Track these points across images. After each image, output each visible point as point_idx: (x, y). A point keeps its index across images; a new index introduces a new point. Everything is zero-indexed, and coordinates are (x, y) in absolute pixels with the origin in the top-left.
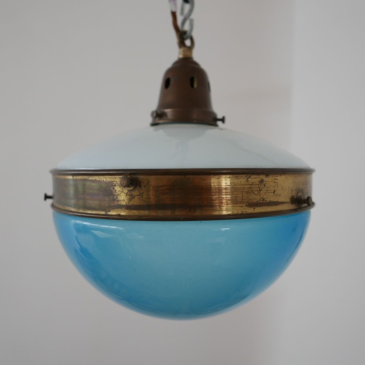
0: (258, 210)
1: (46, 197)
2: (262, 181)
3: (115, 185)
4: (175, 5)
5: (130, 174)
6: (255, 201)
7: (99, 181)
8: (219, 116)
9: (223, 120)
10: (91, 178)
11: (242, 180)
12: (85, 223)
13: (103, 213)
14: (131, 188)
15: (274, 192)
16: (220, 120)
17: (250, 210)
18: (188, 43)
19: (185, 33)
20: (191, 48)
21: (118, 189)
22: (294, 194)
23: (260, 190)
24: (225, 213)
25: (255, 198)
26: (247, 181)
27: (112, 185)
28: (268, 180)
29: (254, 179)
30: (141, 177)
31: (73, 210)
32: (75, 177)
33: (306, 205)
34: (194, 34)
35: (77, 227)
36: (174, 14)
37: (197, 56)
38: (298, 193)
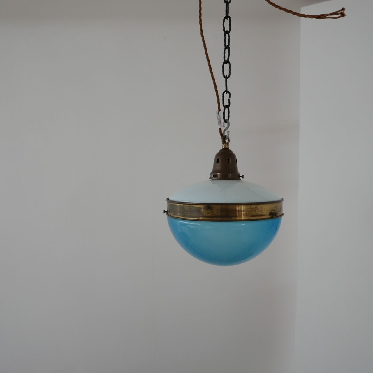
0: (255, 218)
1: (165, 212)
2: (256, 207)
3: (202, 209)
4: (221, 125)
5: (208, 205)
6: (253, 215)
7: (195, 207)
8: (241, 175)
9: (243, 177)
10: (192, 206)
11: (249, 207)
12: (184, 222)
13: (197, 219)
14: (208, 210)
15: (261, 211)
16: (241, 177)
17: (252, 218)
18: (227, 141)
19: (225, 136)
20: (228, 143)
21: (202, 210)
22: (270, 211)
23: (256, 210)
24: (243, 219)
25: (254, 213)
26: (250, 207)
27: (200, 208)
28: (259, 206)
29: (253, 206)
30: (212, 206)
31: (179, 217)
32: (184, 205)
33: (275, 216)
34: (230, 137)
35: (181, 224)
36: (220, 129)
37: (231, 147)
38: (272, 211)
